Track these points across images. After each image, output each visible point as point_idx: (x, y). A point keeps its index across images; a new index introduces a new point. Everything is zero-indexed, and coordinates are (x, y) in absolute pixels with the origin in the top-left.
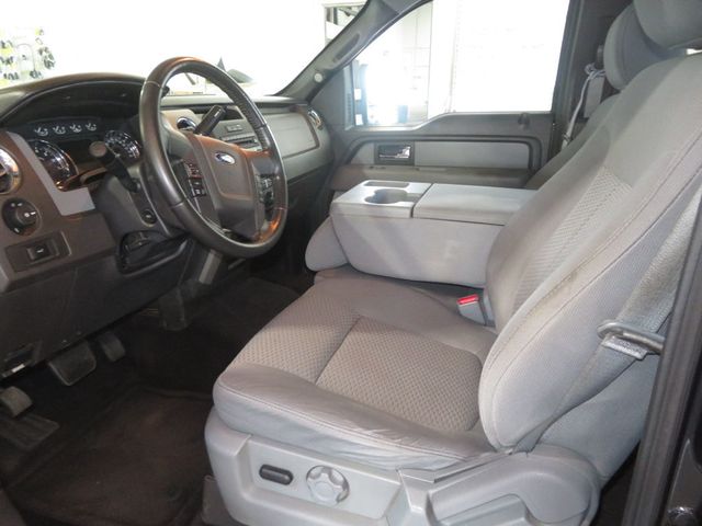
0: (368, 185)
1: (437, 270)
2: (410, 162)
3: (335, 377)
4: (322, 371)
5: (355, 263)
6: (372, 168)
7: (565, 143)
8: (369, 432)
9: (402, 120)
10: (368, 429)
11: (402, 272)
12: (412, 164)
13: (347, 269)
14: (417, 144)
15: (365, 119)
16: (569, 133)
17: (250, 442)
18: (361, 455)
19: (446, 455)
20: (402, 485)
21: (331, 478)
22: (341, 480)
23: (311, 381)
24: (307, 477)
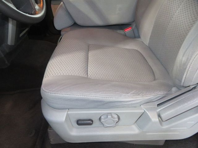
1: (114, 19)
3: (93, 71)
4: (88, 71)
5: (79, 22)
10: (128, 93)
11: (99, 22)
13: (75, 25)
18: (126, 104)
19: (159, 94)
20: (145, 111)
21: (112, 117)
22: (116, 116)
23: (85, 76)
24: (100, 119)
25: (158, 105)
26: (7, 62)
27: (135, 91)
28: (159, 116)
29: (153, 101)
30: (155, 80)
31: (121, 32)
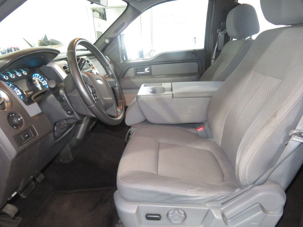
0: (145, 86)
1: (186, 118)
2: (150, 74)
3: (163, 170)
4: (158, 169)
5: (150, 119)
6: (134, 78)
7: (213, 61)
8: (193, 190)
9: (141, 56)
10: (193, 189)
11: (171, 121)
12: (151, 75)
13: (146, 122)
14: (152, 66)
15: (126, 58)
16: (214, 57)
17: (140, 205)
18: (191, 200)
19: (223, 193)
20: (209, 209)
21: (179, 213)
22: (183, 213)
23: (156, 173)
24: (168, 214)
25: (223, 204)
26: (71, 157)
27: (200, 188)
28: (223, 215)
29: (218, 200)
30: (223, 181)
31: (192, 130)
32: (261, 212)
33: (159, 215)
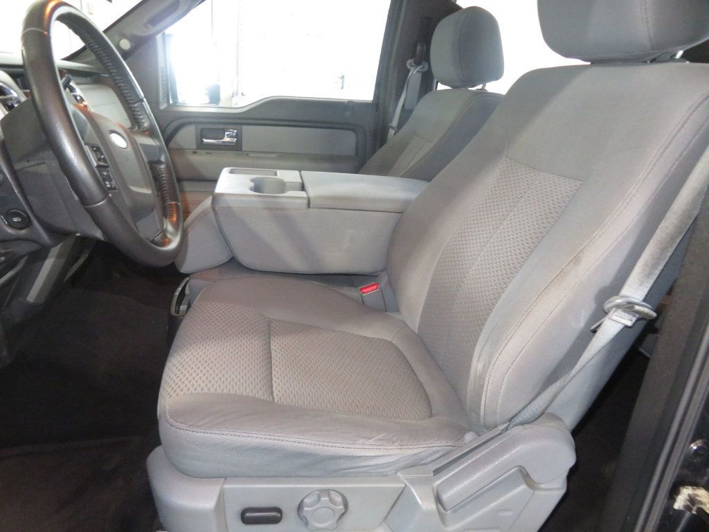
0: (231, 172)
2: (236, 147)
3: (284, 388)
4: (272, 386)
5: (245, 259)
6: (195, 153)
7: (392, 132)
8: (371, 441)
9: (215, 98)
10: (370, 438)
11: (298, 265)
12: (241, 150)
13: (233, 264)
14: (245, 128)
15: (175, 98)
16: (395, 123)
17: (226, 486)
18: (364, 467)
19: (438, 445)
20: (406, 485)
21: (331, 501)
22: (339, 499)
23: (268, 399)
24: (300, 507)
25: (437, 472)
27: (385, 434)
28: (438, 500)
29: (423, 462)
30: (431, 416)
31: (352, 293)
32: (523, 487)
33: (279, 510)
